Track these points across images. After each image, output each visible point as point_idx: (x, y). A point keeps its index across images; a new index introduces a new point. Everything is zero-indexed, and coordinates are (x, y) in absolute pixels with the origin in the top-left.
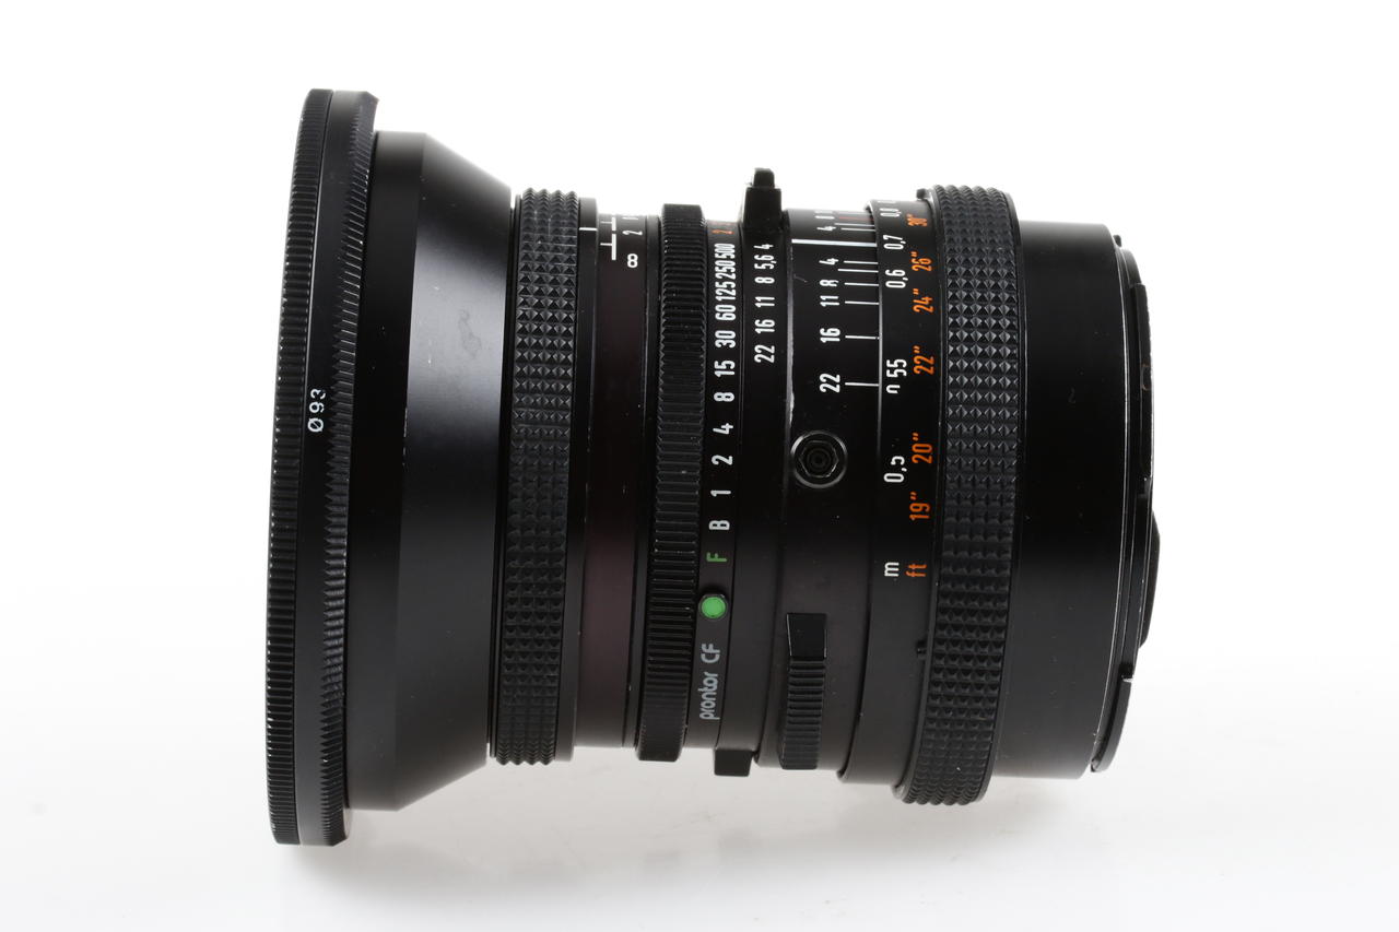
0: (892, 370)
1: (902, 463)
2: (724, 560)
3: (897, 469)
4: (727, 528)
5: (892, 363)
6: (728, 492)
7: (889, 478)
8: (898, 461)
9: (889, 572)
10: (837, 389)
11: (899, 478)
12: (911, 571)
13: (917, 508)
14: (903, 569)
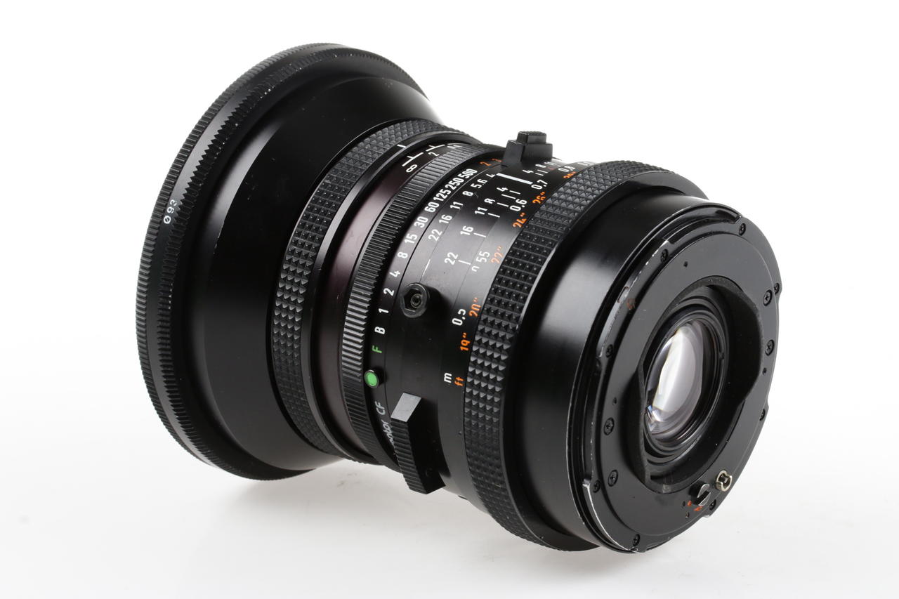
0: (480, 257)
1: (464, 314)
2: (381, 352)
3: (460, 317)
4: (383, 333)
5: (482, 253)
6: (387, 312)
7: (455, 321)
8: (462, 312)
9: (447, 379)
10: (453, 263)
11: (460, 322)
12: (457, 381)
13: (465, 343)
14: (453, 379)
